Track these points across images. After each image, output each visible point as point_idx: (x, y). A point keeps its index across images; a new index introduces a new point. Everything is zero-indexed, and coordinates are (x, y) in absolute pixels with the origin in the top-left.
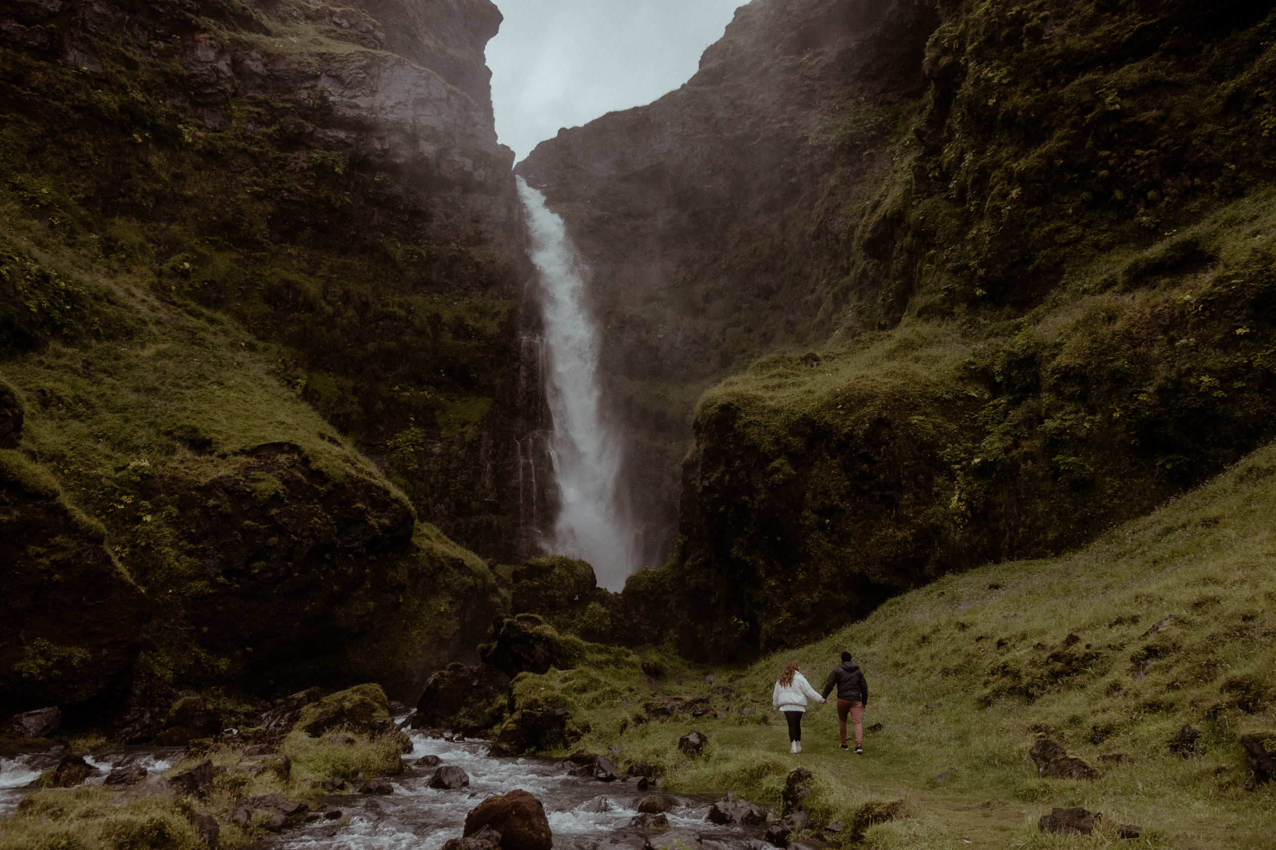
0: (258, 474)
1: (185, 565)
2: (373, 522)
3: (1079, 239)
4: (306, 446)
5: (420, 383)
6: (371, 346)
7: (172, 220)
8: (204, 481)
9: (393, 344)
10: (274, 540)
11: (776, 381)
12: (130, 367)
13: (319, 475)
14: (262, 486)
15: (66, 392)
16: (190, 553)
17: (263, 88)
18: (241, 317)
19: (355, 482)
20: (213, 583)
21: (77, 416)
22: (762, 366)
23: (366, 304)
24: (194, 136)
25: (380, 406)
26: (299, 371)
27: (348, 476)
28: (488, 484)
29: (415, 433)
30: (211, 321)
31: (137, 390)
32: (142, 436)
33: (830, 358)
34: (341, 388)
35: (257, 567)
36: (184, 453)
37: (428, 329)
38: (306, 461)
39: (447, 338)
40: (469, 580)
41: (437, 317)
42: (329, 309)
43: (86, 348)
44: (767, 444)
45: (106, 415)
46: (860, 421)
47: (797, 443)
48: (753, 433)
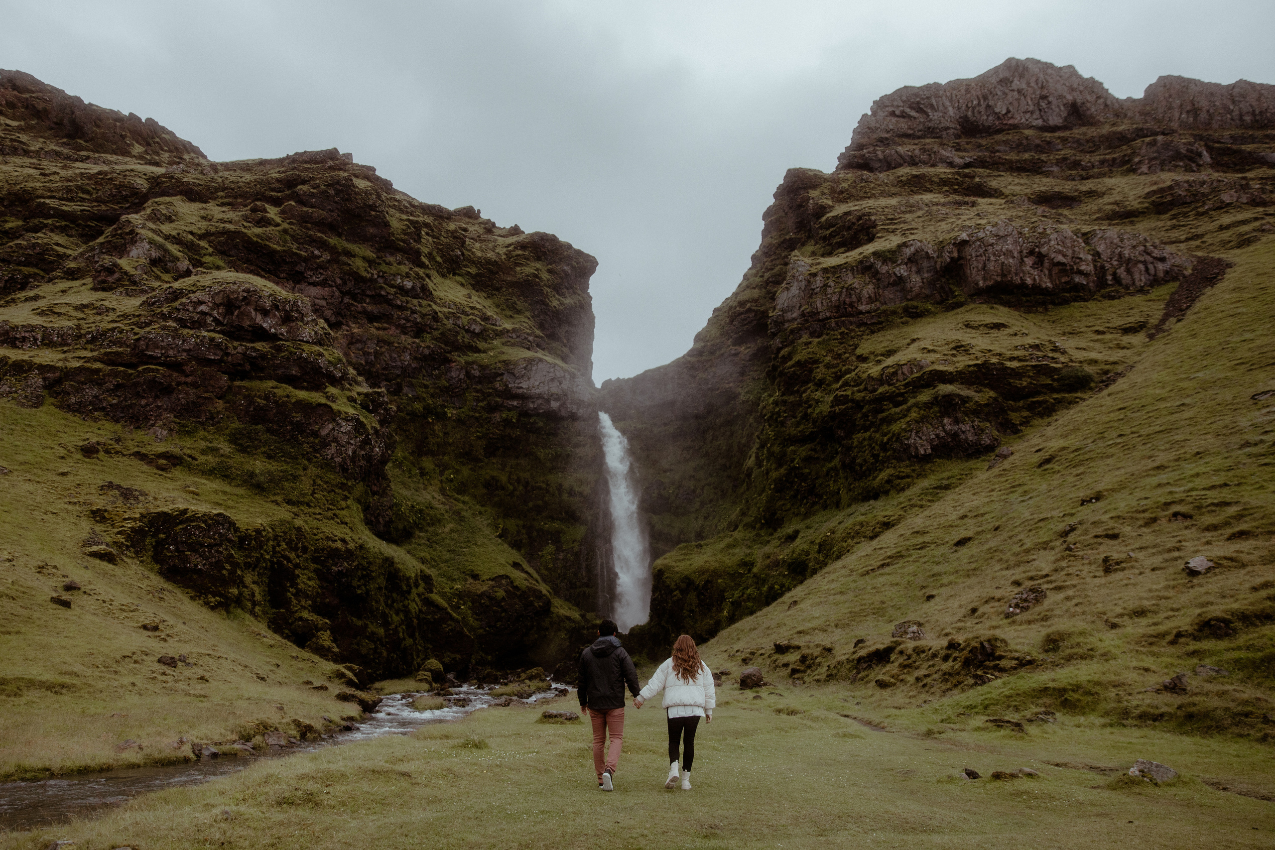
0: (496, 589)
1: (476, 624)
2: (536, 604)
3: (789, 509)
4: (512, 576)
5: (553, 519)
6: (531, 504)
7: (444, 454)
8: (479, 592)
9: (540, 502)
10: (503, 614)
11: (682, 557)
12: (443, 539)
13: (517, 588)
14: (498, 594)
15: (428, 557)
16: (477, 620)
17: (480, 382)
18: (474, 497)
19: (530, 589)
20: (485, 630)
21: (433, 566)
22: (680, 549)
23: (527, 483)
24: (452, 413)
25: (535, 534)
26: (500, 521)
27: (527, 587)
28: (584, 573)
29: (551, 548)
30: (464, 502)
31: (449, 551)
32: (456, 574)
33: (707, 545)
34: (517, 526)
35: (499, 624)
36: (470, 580)
37: (557, 492)
38: (512, 582)
39: (565, 496)
40: (573, 625)
41: (561, 485)
42: (511, 488)
43: (427, 531)
44: (673, 586)
45: (442, 565)
46: (701, 580)
47: (683, 585)
48: (668, 581)
